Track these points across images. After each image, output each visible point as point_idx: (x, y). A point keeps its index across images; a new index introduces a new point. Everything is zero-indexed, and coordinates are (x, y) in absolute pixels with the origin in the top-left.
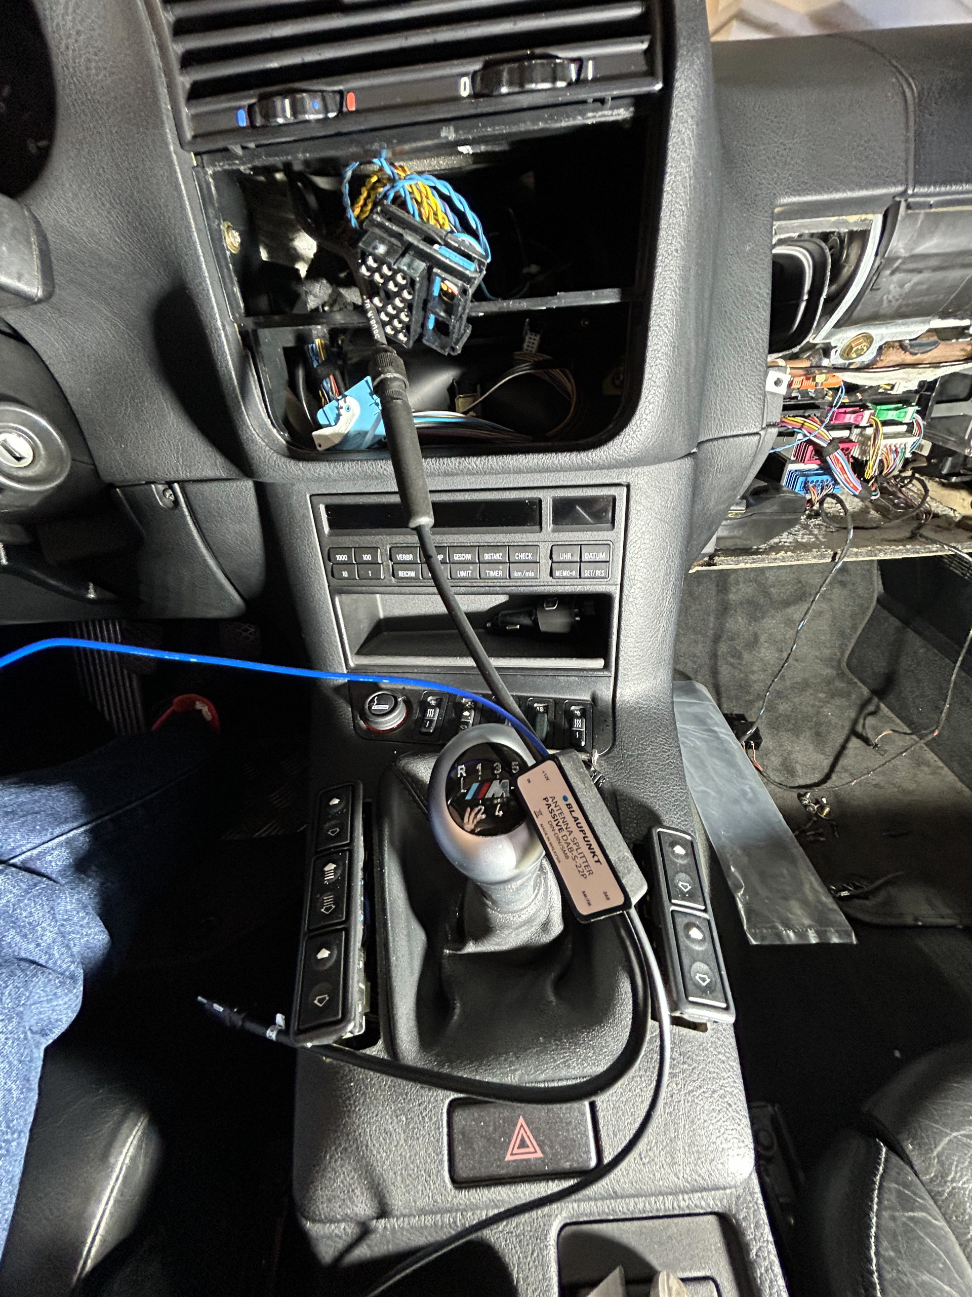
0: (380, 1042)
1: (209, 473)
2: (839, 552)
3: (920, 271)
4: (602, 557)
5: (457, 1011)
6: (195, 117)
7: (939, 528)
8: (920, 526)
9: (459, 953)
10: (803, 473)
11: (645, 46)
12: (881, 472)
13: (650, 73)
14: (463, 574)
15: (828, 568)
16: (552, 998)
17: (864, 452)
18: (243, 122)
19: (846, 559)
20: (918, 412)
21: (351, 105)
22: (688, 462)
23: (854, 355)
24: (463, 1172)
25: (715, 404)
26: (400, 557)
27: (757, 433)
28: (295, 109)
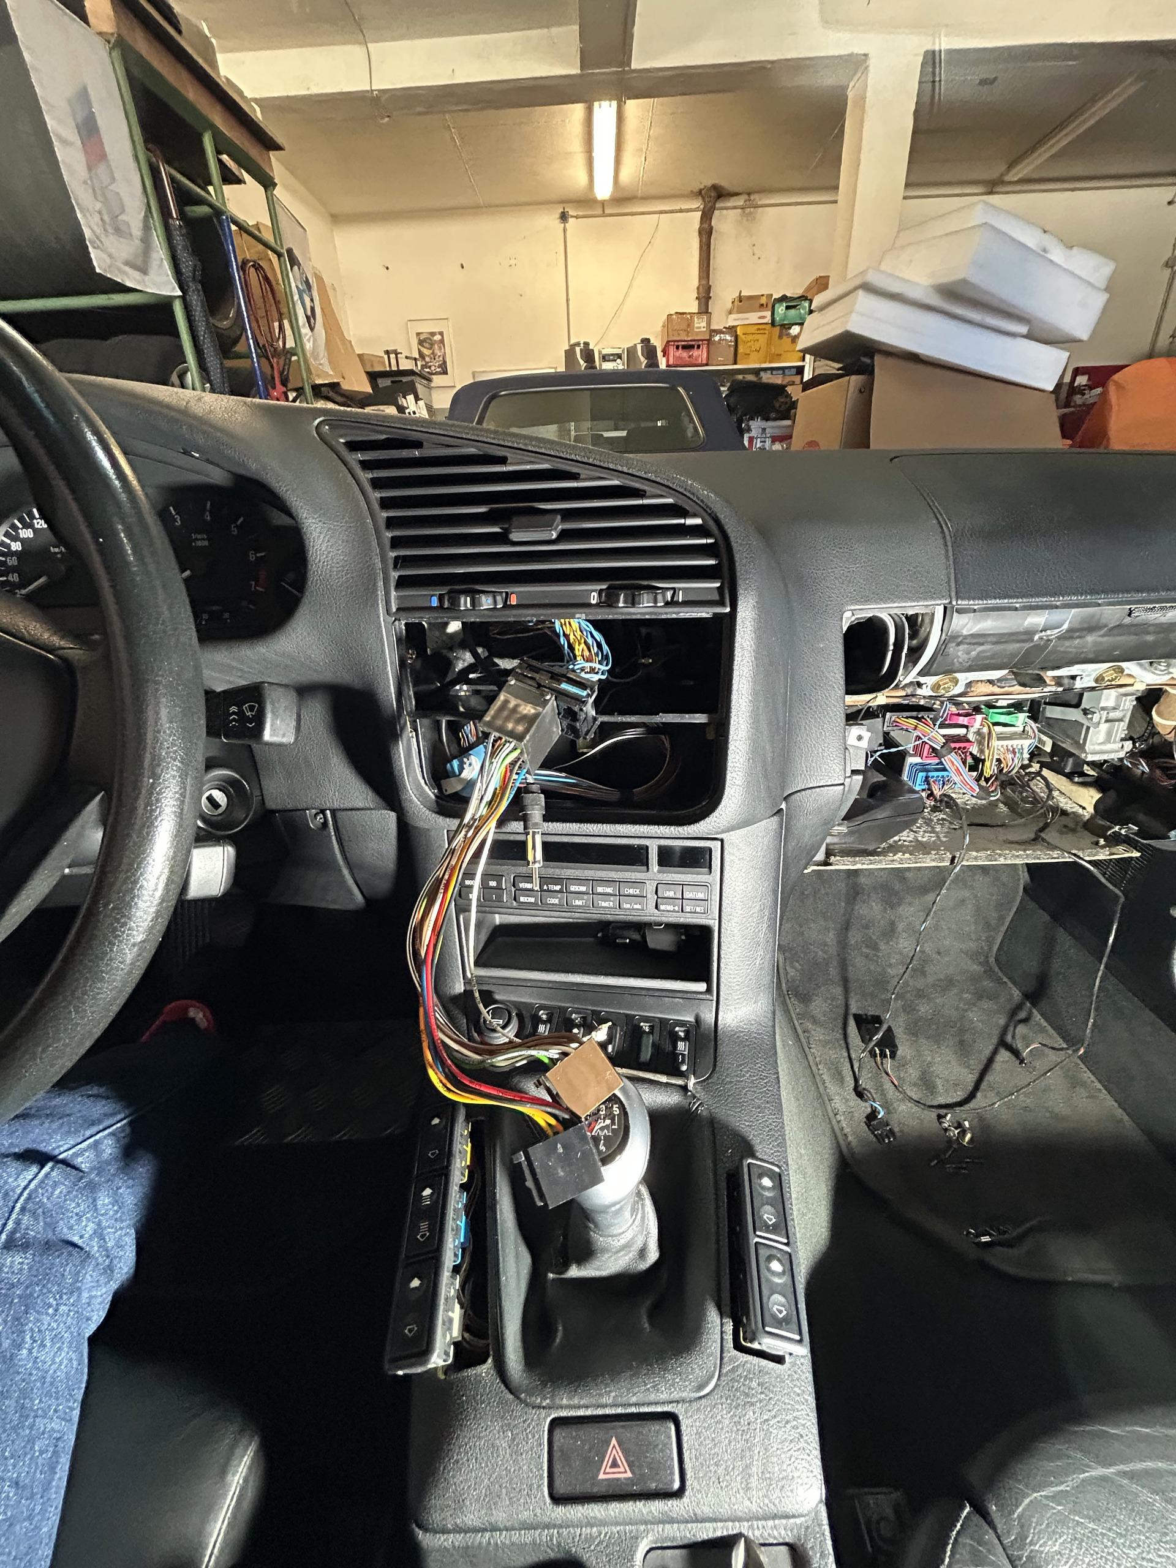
0: (490, 1360)
1: (361, 805)
2: (957, 854)
3: (982, 644)
4: (701, 896)
5: (560, 1334)
6: (399, 598)
8: (1046, 826)
9: (563, 1276)
10: (923, 768)
11: (718, 585)
12: (1000, 770)
13: (722, 603)
14: (578, 903)
16: (647, 1325)
17: (982, 751)
18: (435, 602)
19: (965, 863)
20: (1028, 717)
21: (514, 601)
22: (776, 818)
23: (943, 691)
24: (561, 1488)
25: (801, 763)
26: (522, 885)
27: (843, 784)
28: (473, 603)
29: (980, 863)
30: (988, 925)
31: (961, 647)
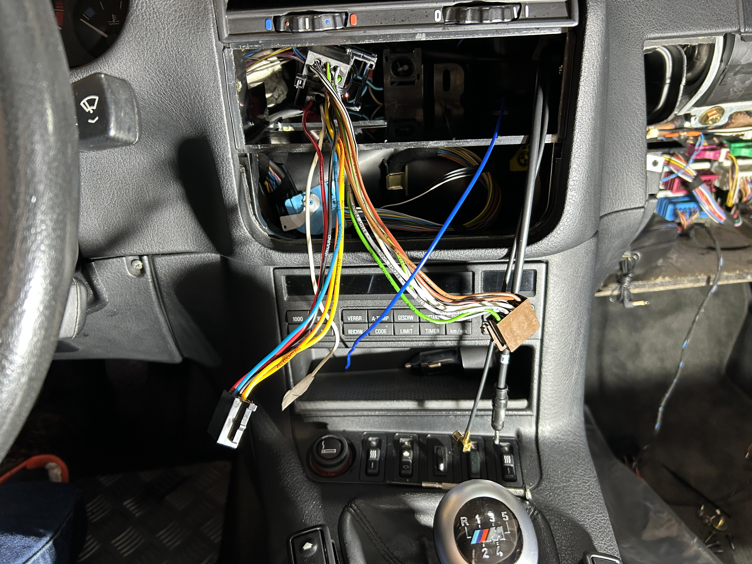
1: (181, 249)
2: (713, 277)
6: (231, 21)
10: (671, 201)
12: (740, 199)
14: (406, 331)
17: (724, 183)
18: (271, 27)
19: (720, 283)
21: (354, 22)
22: (593, 241)
23: (710, 122)
26: (350, 319)
27: (643, 207)
28: (313, 24)
29: (732, 282)
30: (719, 342)
31: (738, 77)
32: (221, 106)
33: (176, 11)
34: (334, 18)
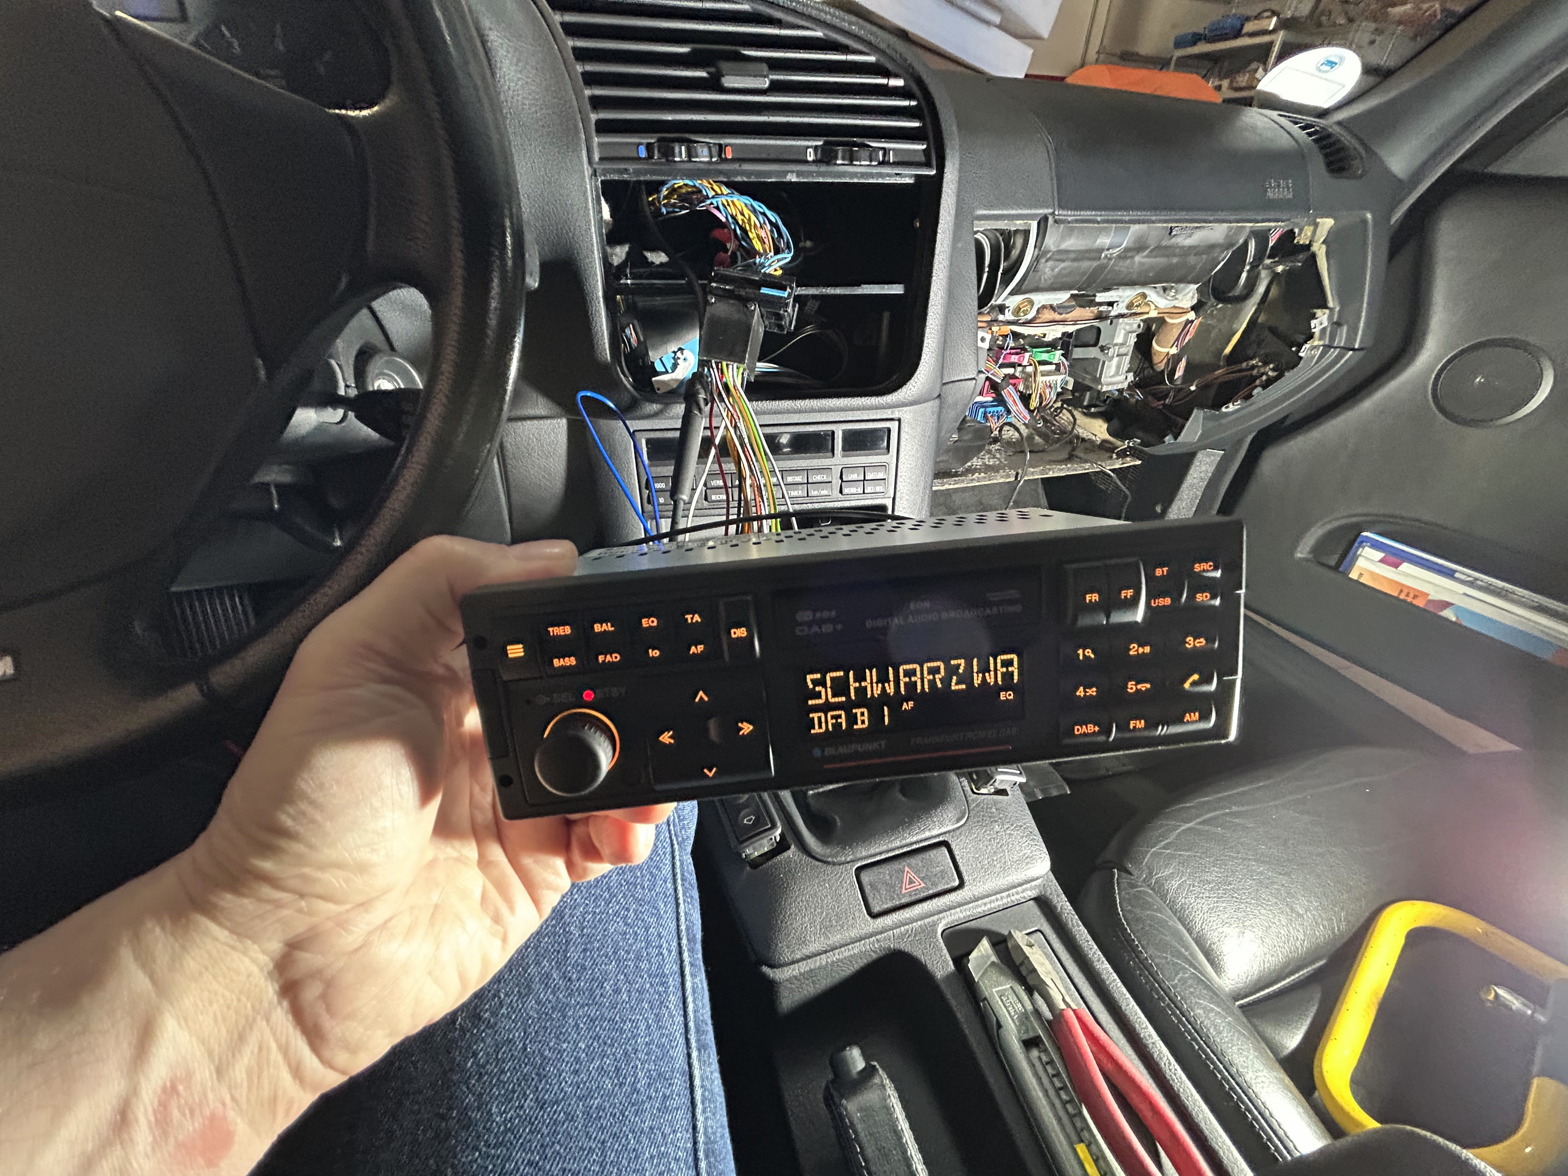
0: (793, 847)
1: (531, 412)
2: (1020, 471)
3: (1063, 261)
4: (881, 476)
5: (838, 820)
6: (600, 145)
7: (1087, 450)
8: (1074, 449)
10: (982, 405)
11: (924, 147)
12: (1041, 403)
13: (927, 164)
15: (1012, 486)
17: (1027, 387)
18: (643, 153)
19: (1026, 478)
20: (1063, 355)
21: (729, 154)
22: (937, 401)
23: (1022, 314)
24: (876, 909)
26: (713, 483)
27: (974, 379)
28: (690, 155)
29: (1037, 477)
31: (1050, 263)
32: (592, 237)
33: (543, 126)
34: (710, 148)
